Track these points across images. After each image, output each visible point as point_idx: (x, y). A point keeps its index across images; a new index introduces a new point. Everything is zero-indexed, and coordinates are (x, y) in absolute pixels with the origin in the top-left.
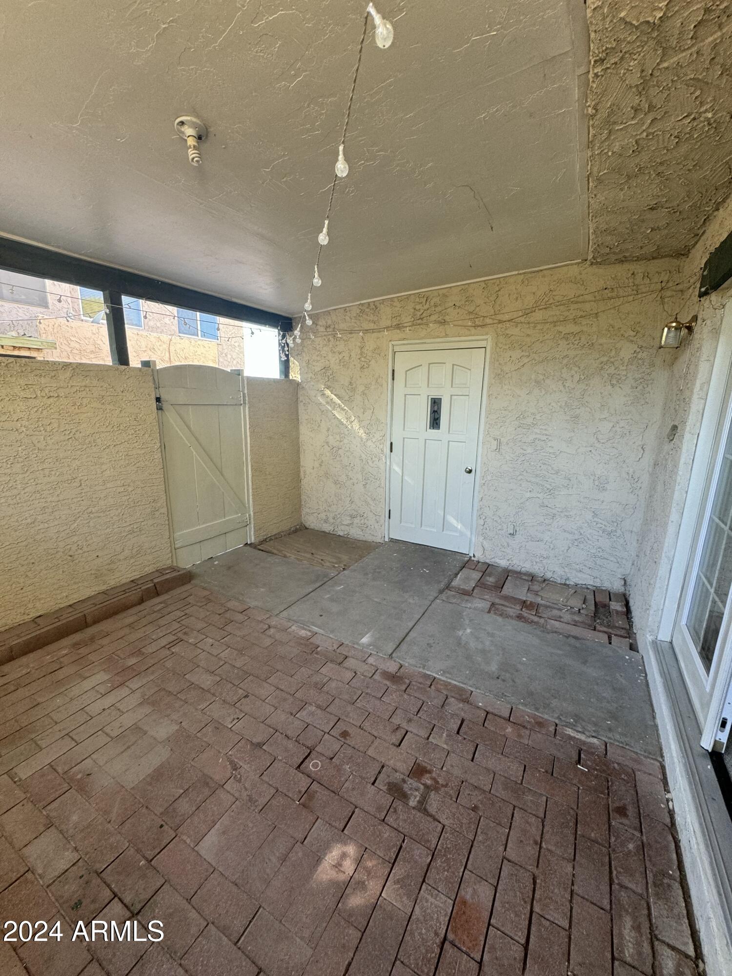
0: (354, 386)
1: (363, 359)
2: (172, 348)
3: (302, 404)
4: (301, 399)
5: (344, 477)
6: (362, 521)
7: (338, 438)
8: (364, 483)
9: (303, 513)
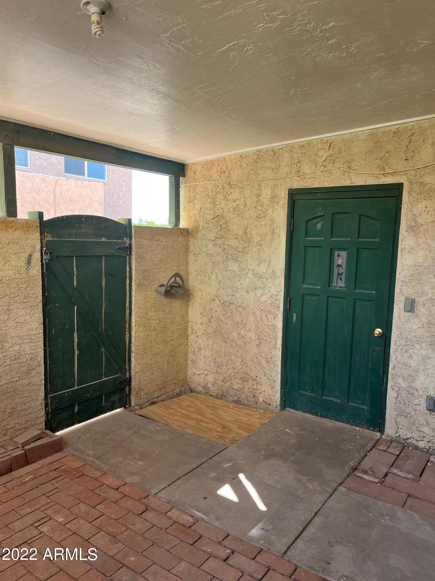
0: (249, 236)
1: (259, 208)
2: (58, 190)
3: (191, 254)
4: (191, 248)
5: (235, 334)
6: (255, 386)
7: (230, 292)
8: (257, 342)
9: (189, 373)
